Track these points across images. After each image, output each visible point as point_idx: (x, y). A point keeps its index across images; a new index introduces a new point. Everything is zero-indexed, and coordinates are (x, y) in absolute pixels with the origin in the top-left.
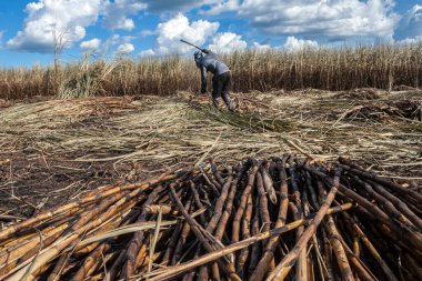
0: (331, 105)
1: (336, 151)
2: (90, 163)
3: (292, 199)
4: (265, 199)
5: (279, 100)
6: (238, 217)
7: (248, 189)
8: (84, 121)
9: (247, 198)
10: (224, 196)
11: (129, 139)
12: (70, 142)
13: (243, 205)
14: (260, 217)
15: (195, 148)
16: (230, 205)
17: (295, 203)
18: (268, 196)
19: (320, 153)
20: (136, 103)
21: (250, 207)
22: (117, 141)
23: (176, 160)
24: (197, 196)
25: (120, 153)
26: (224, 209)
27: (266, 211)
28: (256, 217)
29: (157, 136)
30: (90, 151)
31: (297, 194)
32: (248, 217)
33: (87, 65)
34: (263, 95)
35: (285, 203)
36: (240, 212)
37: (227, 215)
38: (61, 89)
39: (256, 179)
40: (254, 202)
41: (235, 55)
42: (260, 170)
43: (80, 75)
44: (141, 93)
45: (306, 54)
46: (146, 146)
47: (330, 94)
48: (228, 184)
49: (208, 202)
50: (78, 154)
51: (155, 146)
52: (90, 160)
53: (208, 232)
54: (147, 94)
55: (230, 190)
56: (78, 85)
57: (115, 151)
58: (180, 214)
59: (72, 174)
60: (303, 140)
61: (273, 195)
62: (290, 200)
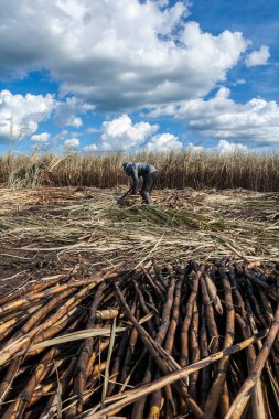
0: (260, 206)
1: (268, 253)
2: (35, 252)
3: (238, 311)
4: (211, 309)
5: (212, 199)
6: (186, 328)
7: (194, 296)
8: (31, 210)
9: (192, 307)
10: (170, 303)
11: (72, 230)
12: (17, 230)
13: (190, 314)
14: (207, 328)
15: (135, 242)
16: (176, 313)
17: (241, 314)
18: (213, 305)
19: (253, 255)
20: (79, 194)
21: (197, 316)
22: (61, 232)
23: (116, 253)
24: (142, 298)
25: (63, 243)
26: (171, 317)
27: (214, 323)
28: (203, 329)
29: (99, 229)
30: (36, 240)
31: (242, 304)
32: (196, 328)
33: (37, 158)
34: (196, 193)
35: (232, 314)
36: (188, 321)
37: (175, 324)
38: (11, 177)
39: (200, 285)
40: (200, 311)
41: (172, 154)
42: (203, 276)
43: (29, 166)
44: (83, 185)
45: (236, 158)
46: (88, 238)
47: (259, 195)
48: (172, 288)
49: (153, 306)
50: (24, 242)
51: (97, 238)
52: (35, 249)
53: (158, 344)
54: (89, 186)
55: (175, 296)
56: (27, 175)
57: (59, 242)
58: (127, 318)
59: (18, 263)
60: (237, 240)
61: (219, 305)
62: (236, 312)
